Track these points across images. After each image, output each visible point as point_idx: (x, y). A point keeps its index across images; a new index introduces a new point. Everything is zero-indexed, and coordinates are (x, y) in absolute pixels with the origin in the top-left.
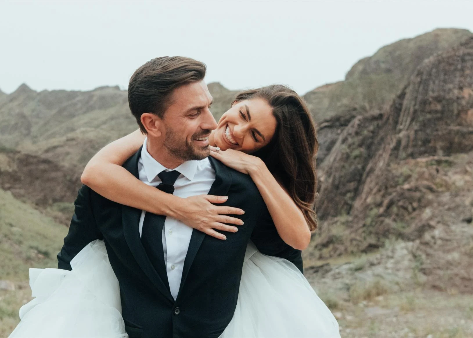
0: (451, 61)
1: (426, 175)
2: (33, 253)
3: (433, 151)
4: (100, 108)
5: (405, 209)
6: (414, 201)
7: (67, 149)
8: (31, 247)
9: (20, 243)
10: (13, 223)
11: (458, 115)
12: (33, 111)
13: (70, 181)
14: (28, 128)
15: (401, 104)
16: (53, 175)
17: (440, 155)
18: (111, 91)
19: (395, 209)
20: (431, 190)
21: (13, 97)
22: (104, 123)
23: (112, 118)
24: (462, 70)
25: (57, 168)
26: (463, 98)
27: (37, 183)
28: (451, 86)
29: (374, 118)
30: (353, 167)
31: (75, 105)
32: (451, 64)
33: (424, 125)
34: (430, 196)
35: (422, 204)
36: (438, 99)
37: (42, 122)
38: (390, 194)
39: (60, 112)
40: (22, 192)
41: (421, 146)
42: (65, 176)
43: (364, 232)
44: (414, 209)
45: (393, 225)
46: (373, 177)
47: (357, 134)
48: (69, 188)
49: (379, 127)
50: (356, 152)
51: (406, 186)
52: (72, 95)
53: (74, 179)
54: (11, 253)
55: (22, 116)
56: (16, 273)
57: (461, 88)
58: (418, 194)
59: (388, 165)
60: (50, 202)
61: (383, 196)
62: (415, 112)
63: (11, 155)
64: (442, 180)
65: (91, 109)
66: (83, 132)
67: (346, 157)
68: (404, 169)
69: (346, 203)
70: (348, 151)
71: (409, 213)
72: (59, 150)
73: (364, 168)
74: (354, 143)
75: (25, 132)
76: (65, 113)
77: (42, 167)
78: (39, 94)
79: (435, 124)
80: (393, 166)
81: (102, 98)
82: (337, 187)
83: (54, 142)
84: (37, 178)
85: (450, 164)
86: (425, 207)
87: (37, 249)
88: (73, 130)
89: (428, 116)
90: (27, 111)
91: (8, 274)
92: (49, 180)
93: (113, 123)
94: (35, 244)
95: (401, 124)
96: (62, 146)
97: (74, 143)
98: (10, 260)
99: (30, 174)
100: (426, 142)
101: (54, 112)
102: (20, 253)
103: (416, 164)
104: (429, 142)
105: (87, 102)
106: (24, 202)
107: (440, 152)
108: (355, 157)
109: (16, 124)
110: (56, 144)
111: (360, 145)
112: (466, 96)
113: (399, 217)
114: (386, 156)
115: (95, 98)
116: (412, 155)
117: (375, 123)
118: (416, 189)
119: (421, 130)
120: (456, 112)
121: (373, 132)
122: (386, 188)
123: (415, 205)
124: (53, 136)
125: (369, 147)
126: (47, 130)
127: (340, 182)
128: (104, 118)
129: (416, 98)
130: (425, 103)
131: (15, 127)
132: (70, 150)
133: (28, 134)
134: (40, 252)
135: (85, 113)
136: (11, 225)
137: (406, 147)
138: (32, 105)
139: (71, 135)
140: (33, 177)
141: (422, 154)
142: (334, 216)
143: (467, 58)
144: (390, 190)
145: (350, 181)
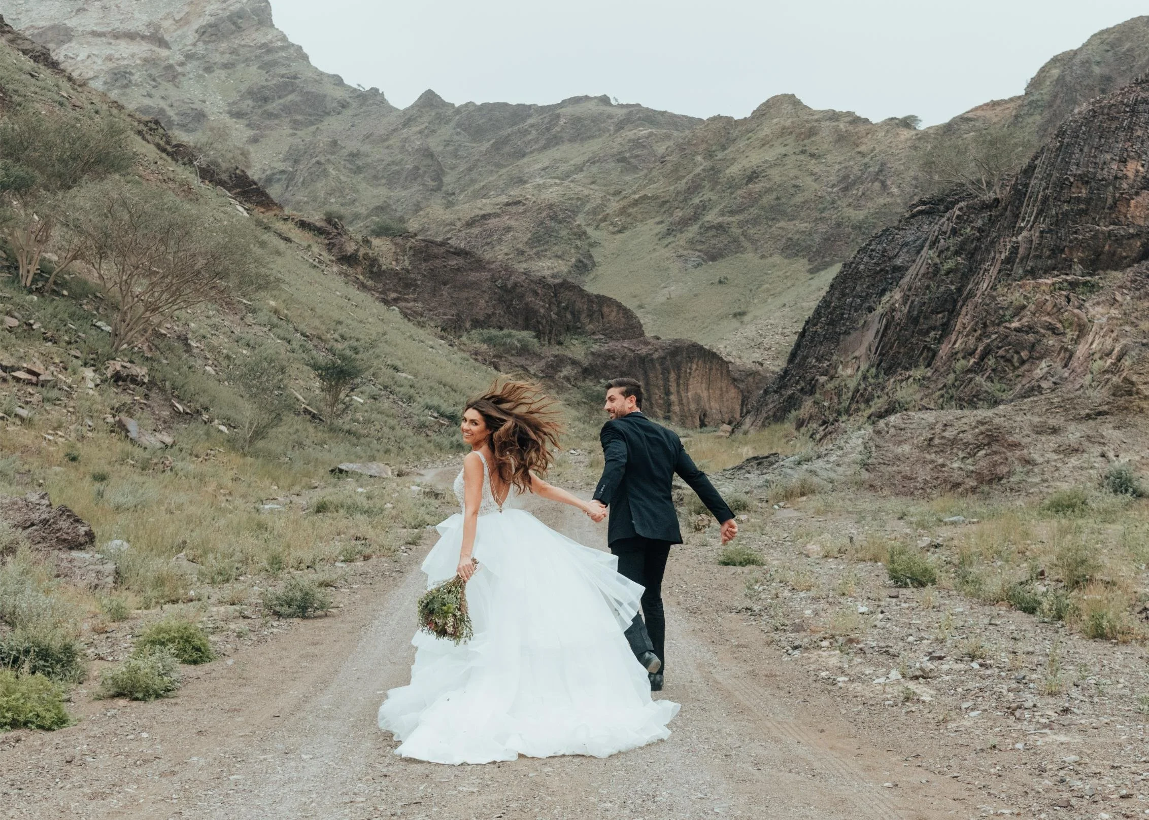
0: (1113, 112)
1: (1049, 307)
2: (429, 418)
3: (1067, 267)
4: (572, 140)
5: (1009, 361)
6: (1023, 349)
7: (506, 220)
8: (428, 407)
9: (410, 399)
10: (399, 364)
11: (1113, 207)
12: (447, 143)
13: (503, 288)
14: (438, 177)
15: (1026, 186)
16: (473, 276)
17: (1077, 274)
18: (592, 107)
19: (991, 362)
20: (1053, 330)
21: (409, 118)
22: (579, 169)
23: (593, 161)
24: (1130, 129)
25: (479, 264)
26: (1126, 177)
27: (445, 291)
28: (1108, 157)
29: (985, 206)
30: (942, 289)
31: (526, 132)
32: (1112, 119)
33: (1057, 223)
34: (1051, 341)
35: (1035, 355)
36: (1084, 180)
37: (463, 167)
38: (989, 337)
39: (497, 147)
40: (419, 306)
41: (1049, 257)
42: (493, 279)
43: (942, 396)
44: (1023, 362)
45: (987, 386)
46: (970, 306)
47: (954, 232)
48: (501, 300)
49: (992, 221)
50: (950, 264)
51: (1015, 324)
52: (521, 112)
53: (510, 285)
54: (393, 416)
55: (429, 154)
56: (400, 449)
57: (1124, 161)
58: (1031, 337)
59: (994, 288)
60: (468, 325)
61: (979, 339)
62: (1045, 199)
63: (399, 240)
64: (1074, 315)
65: (555, 141)
66: (539, 187)
67: (934, 272)
68: (1016, 297)
69: (927, 348)
70: (937, 261)
71: (1015, 368)
72: (493, 222)
73: (959, 290)
74: (948, 249)
75: (432, 184)
76: (507, 149)
77: (453, 262)
78: (458, 111)
79: (1075, 222)
80: (1000, 289)
81: (577, 121)
82: (915, 321)
83: (486, 205)
84: (445, 284)
85: (1092, 288)
86: (1040, 358)
87: (437, 409)
88: (521, 181)
89: (1066, 207)
90: (435, 144)
91: (387, 451)
92: (465, 286)
93: (594, 169)
94: (435, 401)
95: (1023, 220)
96: (497, 215)
97: (521, 209)
98: (393, 428)
99: (433, 274)
100: (1056, 251)
101: (486, 145)
102: (410, 416)
103: (1036, 288)
104: (1062, 251)
105: (548, 129)
106: (422, 325)
107: (1078, 268)
108: (948, 273)
109: (417, 168)
110: (488, 210)
111: (957, 253)
112: (1131, 175)
113: (997, 374)
114: (993, 272)
115: (562, 122)
116: (1033, 273)
117: (986, 214)
118: (1030, 329)
119: (1050, 231)
120: (1110, 201)
121: (980, 230)
122: (985, 325)
123: (1024, 354)
124: (483, 193)
125: (971, 255)
126: (473, 181)
127: (920, 312)
128: (579, 160)
129: (1050, 175)
130: (1062, 185)
131: (415, 174)
132: (513, 223)
133: (438, 189)
134: (442, 415)
135: (545, 148)
136: (396, 369)
137: (1026, 258)
138: (446, 131)
139: (515, 192)
140: (437, 279)
141: (1047, 271)
142: (907, 369)
143: (1141, 108)
144: (991, 329)
145: (935, 312)
